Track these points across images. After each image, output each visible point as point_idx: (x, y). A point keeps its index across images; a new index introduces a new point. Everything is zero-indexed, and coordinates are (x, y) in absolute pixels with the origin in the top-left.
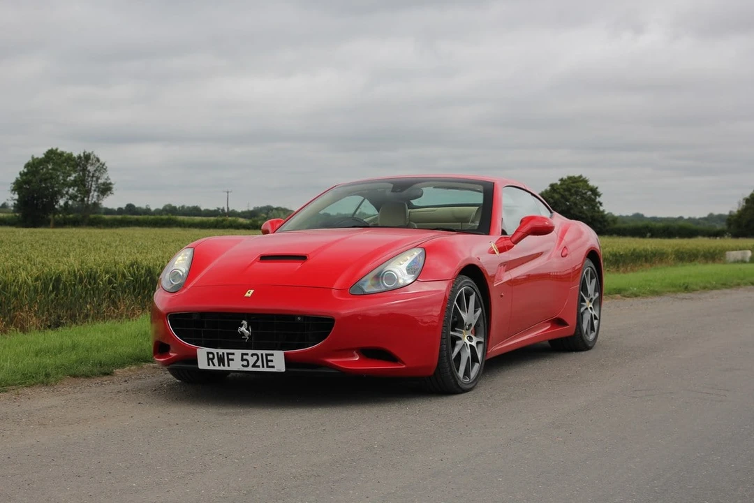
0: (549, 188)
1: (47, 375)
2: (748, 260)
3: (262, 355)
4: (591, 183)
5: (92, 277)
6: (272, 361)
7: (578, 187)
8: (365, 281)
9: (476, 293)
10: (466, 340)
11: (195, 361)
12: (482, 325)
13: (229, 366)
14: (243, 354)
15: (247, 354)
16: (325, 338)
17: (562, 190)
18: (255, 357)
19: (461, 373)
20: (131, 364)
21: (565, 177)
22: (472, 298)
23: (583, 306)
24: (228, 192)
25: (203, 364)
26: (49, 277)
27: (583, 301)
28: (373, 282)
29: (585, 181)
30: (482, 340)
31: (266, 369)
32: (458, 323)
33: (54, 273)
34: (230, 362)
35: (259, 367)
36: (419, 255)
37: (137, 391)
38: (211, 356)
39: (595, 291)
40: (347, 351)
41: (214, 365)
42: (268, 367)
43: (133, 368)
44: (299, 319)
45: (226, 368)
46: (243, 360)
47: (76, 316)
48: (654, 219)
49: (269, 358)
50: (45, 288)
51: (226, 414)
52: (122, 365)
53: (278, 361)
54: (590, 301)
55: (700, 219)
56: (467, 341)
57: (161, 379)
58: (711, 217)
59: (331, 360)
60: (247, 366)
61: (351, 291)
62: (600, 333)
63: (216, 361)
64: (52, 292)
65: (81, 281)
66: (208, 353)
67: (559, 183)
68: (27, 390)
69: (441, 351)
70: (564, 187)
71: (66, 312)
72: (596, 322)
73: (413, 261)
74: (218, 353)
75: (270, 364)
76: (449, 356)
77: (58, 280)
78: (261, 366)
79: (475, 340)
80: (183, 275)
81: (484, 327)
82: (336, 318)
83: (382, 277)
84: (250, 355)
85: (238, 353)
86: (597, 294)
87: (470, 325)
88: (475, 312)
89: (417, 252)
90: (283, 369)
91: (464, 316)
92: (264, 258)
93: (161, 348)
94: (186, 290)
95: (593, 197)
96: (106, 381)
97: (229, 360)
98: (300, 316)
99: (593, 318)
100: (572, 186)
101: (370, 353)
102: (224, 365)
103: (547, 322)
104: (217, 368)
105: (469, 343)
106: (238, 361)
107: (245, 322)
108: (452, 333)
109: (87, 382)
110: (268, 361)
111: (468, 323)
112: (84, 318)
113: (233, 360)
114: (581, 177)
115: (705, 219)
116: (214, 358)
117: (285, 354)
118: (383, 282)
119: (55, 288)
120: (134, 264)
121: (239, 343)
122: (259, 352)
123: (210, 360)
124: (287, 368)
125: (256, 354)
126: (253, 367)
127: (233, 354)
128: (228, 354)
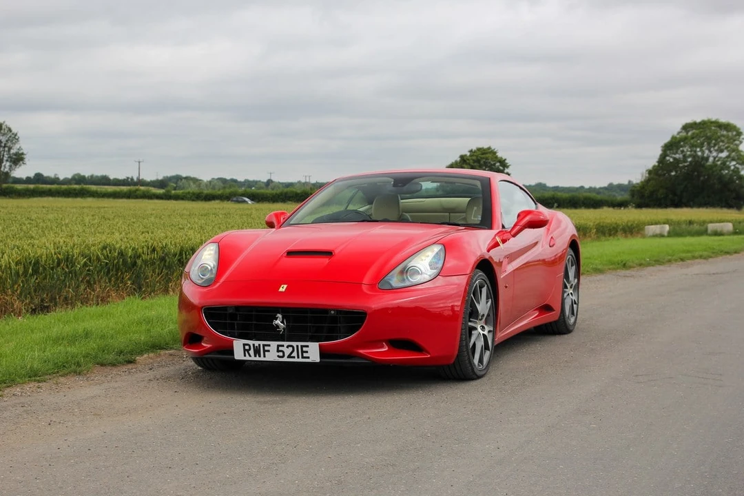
0: (459, 159)
1: (79, 364)
2: (666, 234)
3: (297, 346)
4: (499, 155)
5: (69, 260)
6: (307, 352)
7: (487, 159)
8: (392, 276)
9: (488, 286)
10: (479, 330)
11: (231, 352)
12: (491, 315)
13: (264, 356)
14: (278, 346)
15: (283, 346)
16: (358, 330)
17: (471, 161)
18: (291, 349)
19: (476, 361)
20: (147, 351)
21: (474, 148)
22: (484, 290)
23: (565, 292)
24: (139, 162)
25: (239, 354)
26: (28, 261)
27: (566, 287)
28: (400, 277)
29: (494, 153)
30: (492, 329)
31: (301, 360)
32: (474, 314)
33: (34, 256)
34: (266, 353)
35: (294, 357)
36: (440, 251)
37: (167, 379)
38: (247, 347)
39: (575, 278)
40: (376, 343)
41: (250, 356)
42: (303, 357)
43: (151, 355)
44: (333, 312)
45: (262, 359)
46: (278, 351)
47: (55, 299)
48: (556, 189)
49: (305, 349)
50: (26, 271)
51: (265, 403)
52: (141, 353)
53: (313, 352)
54: (571, 288)
55: (600, 188)
56: (481, 331)
57: (183, 367)
58: (611, 187)
59: (361, 351)
60: (283, 357)
61: (380, 286)
62: (578, 316)
63: (252, 352)
64: (32, 275)
65: (59, 264)
66: (244, 345)
67: (468, 154)
68: (62, 379)
69: (461, 340)
70: (474, 158)
71: (47, 295)
72: (575, 306)
73: (434, 257)
74: (254, 345)
75: (305, 355)
76: (467, 345)
77: (37, 262)
78: (296, 357)
79: (487, 329)
80: (211, 270)
81: (494, 317)
82: (369, 312)
83: (407, 272)
84: (285, 346)
85: (274, 344)
86: (576, 280)
87: (483, 315)
88: (487, 302)
89: (437, 248)
90: (318, 360)
91: (479, 307)
92: (290, 253)
93: (192, 339)
94: (218, 284)
95: (501, 168)
96: (132, 369)
97: (265, 351)
98: (334, 310)
99: (574, 302)
100: (482, 158)
101: (396, 344)
102: (260, 356)
103: (536, 310)
104: (253, 358)
105: (482, 332)
106: (273, 352)
107: (279, 316)
108: (470, 324)
109: (115, 371)
110: (303, 352)
111: (482, 314)
112: (63, 301)
113: (269, 351)
114: (489, 148)
115: (605, 188)
116: (248, 351)
117: (320, 346)
118: (407, 278)
119: (36, 272)
120: (107, 247)
121: (274, 335)
122: (294, 344)
123: (246, 351)
124: (321, 358)
125: (292, 346)
126: (288, 357)
127: (269, 345)
128: (265, 345)
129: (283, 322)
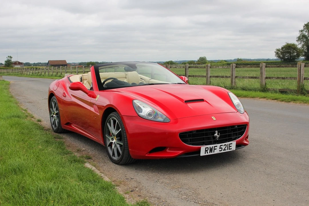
3: (228, 144)
6: (231, 146)
13: (214, 152)
14: (221, 146)
15: (222, 145)
18: (225, 146)
25: (203, 153)
31: (229, 150)
35: (226, 150)
38: (207, 149)
41: (207, 153)
42: (229, 149)
45: (213, 153)
46: (220, 148)
49: (230, 145)
53: (233, 146)
60: (221, 151)
63: (209, 151)
74: (210, 147)
75: (230, 148)
84: (223, 145)
85: (219, 145)
90: (235, 149)
97: (214, 149)
102: (212, 152)
104: (209, 154)
106: (218, 149)
110: (230, 147)
113: (216, 149)
116: (207, 151)
117: (236, 141)
125: (226, 145)
126: (223, 150)
127: (217, 146)
128: (215, 147)
129: (218, 134)
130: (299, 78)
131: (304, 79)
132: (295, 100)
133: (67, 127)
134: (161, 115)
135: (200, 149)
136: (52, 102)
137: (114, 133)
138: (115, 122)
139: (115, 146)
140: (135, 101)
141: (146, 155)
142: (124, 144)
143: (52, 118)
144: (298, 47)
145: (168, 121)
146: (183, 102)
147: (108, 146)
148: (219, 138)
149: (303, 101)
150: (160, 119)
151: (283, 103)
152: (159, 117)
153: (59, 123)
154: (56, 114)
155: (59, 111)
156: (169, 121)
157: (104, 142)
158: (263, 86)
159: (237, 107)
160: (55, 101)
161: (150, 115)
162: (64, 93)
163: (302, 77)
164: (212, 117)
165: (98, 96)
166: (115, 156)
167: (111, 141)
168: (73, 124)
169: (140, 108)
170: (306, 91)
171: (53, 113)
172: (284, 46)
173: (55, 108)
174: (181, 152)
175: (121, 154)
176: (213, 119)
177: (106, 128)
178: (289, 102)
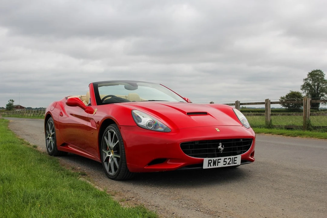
3: (233, 158)
6: (236, 160)
11: (202, 164)
13: (218, 165)
14: (225, 159)
15: (226, 159)
18: (230, 160)
25: (205, 166)
31: (233, 165)
34: (219, 163)
35: (230, 164)
41: (211, 166)
42: (234, 163)
45: (216, 167)
46: (224, 161)
49: (235, 159)
53: (238, 160)
60: (226, 164)
63: (212, 164)
66: (209, 160)
74: (213, 160)
75: (235, 162)
84: (227, 159)
85: (223, 158)
97: (218, 162)
98: (242, 139)
102: (215, 166)
104: (212, 167)
106: (222, 162)
107: (220, 144)
113: (220, 162)
117: (242, 156)
122: (231, 157)
123: (209, 163)
124: (241, 163)
125: (230, 158)
126: (228, 164)
127: (221, 159)
128: (218, 160)
129: (222, 147)
130: (305, 113)
131: (310, 115)
132: (301, 135)
133: (63, 149)
134: (161, 124)
135: (202, 161)
136: (49, 124)
137: (111, 146)
138: (112, 133)
139: (112, 160)
140: (134, 111)
141: (145, 167)
142: (121, 157)
143: (48, 140)
144: (302, 95)
145: (168, 131)
146: (186, 114)
147: (105, 162)
148: (223, 151)
149: (309, 135)
150: (160, 129)
151: (289, 137)
152: (159, 127)
153: (55, 145)
154: (53, 136)
155: (55, 132)
156: (170, 130)
157: (101, 158)
158: (268, 123)
159: (242, 122)
160: (51, 122)
161: (149, 125)
162: (61, 112)
163: (308, 112)
164: (216, 129)
165: (96, 110)
166: (111, 172)
167: (108, 155)
168: (69, 144)
169: (140, 117)
170: (313, 127)
171: (49, 135)
172: (288, 94)
173: (51, 129)
174: (182, 164)
175: (118, 168)
176: (217, 130)
177: (103, 142)
178: (295, 136)
